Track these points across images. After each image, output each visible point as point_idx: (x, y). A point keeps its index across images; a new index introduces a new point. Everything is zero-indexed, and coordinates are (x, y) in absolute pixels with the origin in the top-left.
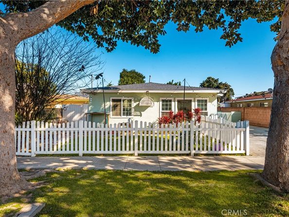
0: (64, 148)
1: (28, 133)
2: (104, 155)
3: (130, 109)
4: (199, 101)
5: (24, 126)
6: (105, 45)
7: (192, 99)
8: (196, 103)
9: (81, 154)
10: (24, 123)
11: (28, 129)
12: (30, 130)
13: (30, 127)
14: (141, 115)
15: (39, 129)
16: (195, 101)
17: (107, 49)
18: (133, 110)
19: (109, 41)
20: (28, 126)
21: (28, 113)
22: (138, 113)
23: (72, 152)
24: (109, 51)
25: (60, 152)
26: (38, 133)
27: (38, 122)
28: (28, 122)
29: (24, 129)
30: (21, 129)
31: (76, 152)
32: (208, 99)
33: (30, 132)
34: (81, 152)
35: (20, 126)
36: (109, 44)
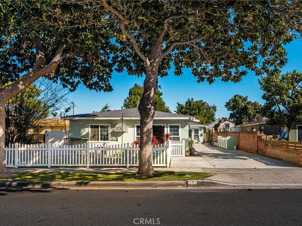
0: (37, 162)
1: (12, 152)
2: (65, 167)
3: (108, 135)
4: (171, 127)
5: (10, 147)
6: (69, 86)
7: (165, 125)
8: (169, 129)
9: (49, 166)
10: (10, 145)
11: (13, 149)
12: (14, 149)
13: (14, 148)
14: (117, 140)
15: (20, 149)
16: (167, 127)
17: (70, 90)
18: (110, 135)
19: (72, 84)
20: (13, 147)
21: (13, 138)
22: (115, 138)
23: (43, 165)
24: (71, 91)
25: (35, 165)
26: (20, 152)
27: (20, 144)
28: (13, 144)
29: (10, 149)
30: (8, 149)
31: (46, 165)
32: (180, 125)
33: (14, 151)
34: (49, 165)
35: (7, 147)
36: (72, 86)
